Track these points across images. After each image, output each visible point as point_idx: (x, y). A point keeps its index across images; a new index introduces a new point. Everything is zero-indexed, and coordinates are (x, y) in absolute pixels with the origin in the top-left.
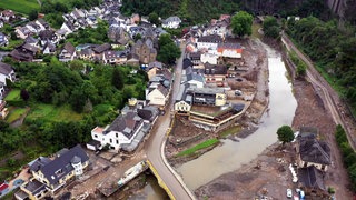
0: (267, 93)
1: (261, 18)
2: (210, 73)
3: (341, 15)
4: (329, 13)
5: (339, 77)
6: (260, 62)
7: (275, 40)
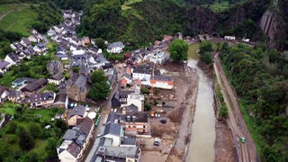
0: (187, 140)
1: (201, 38)
2: (131, 120)
3: (271, 38)
4: (261, 34)
5: (259, 124)
6: (189, 94)
7: (208, 66)
